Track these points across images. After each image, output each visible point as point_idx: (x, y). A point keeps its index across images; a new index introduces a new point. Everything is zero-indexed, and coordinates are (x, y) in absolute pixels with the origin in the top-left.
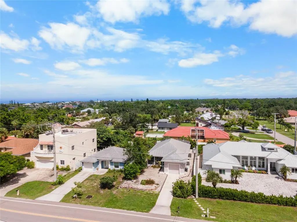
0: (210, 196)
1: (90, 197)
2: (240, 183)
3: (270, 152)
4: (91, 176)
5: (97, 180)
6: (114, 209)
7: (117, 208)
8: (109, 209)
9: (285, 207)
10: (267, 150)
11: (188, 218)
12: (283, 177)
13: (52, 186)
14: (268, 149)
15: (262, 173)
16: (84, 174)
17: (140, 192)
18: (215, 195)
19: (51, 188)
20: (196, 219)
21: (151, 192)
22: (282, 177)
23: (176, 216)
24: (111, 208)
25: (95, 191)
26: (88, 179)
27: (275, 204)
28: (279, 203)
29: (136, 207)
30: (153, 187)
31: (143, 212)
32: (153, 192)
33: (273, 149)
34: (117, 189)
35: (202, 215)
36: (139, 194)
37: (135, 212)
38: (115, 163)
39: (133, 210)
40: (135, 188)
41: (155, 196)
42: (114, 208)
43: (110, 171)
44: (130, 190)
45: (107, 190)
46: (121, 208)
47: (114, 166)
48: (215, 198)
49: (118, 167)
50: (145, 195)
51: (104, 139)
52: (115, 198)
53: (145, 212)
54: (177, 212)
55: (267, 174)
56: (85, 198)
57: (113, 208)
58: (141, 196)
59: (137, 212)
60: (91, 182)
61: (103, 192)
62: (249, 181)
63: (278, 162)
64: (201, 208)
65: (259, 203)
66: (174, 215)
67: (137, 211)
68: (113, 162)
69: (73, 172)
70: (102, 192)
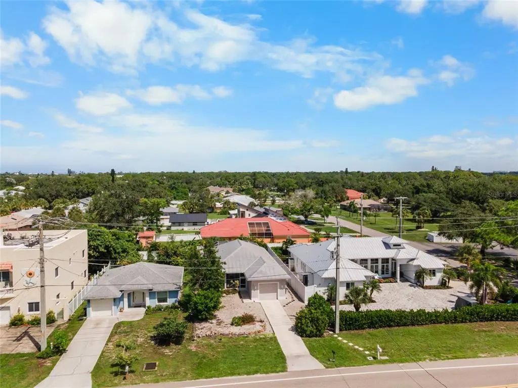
0: (356, 326)
1: (151, 366)
2: (376, 301)
3: (396, 250)
4: (118, 326)
5: (138, 332)
6: (220, 378)
7: (225, 376)
8: (211, 379)
9: (455, 325)
10: (392, 246)
11: (354, 366)
12: (419, 284)
13: (41, 360)
14: (394, 245)
15: (391, 282)
16: (97, 324)
17: (242, 340)
18: (365, 324)
19: (41, 365)
20: (366, 366)
21: (261, 336)
22: (416, 284)
23: (334, 368)
24: (215, 377)
25: (151, 353)
26: (116, 333)
27: (441, 323)
28: (446, 320)
29: (258, 367)
30: (257, 327)
31: (277, 372)
32: (264, 335)
33: (400, 245)
34: (194, 340)
35: (368, 358)
36: (242, 342)
37: (264, 375)
38: (159, 293)
39: (256, 372)
40: (227, 335)
41: (273, 342)
42: (220, 375)
43: (150, 311)
44: (221, 340)
45: (173, 346)
46: (233, 374)
47: (157, 299)
48: (364, 329)
49: (165, 300)
50: (254, 343)
51: (102, 249)
52: (204, 357)
53: (282, 371)
54: (329, 360)
55: (396, 282)
56: (144, 370)
57: (218, 377)
58: (249, 346)
59: (267, 375)
60: (127, 337)
61: (170, 352)
62: (385, 295)
63: (410, 263)
64: (356, 347)
65: (422, 324)
66: (330, 366)
67: (267, 373)
68: (155, 292)
69: (67, 325)
70: (167, 351)
